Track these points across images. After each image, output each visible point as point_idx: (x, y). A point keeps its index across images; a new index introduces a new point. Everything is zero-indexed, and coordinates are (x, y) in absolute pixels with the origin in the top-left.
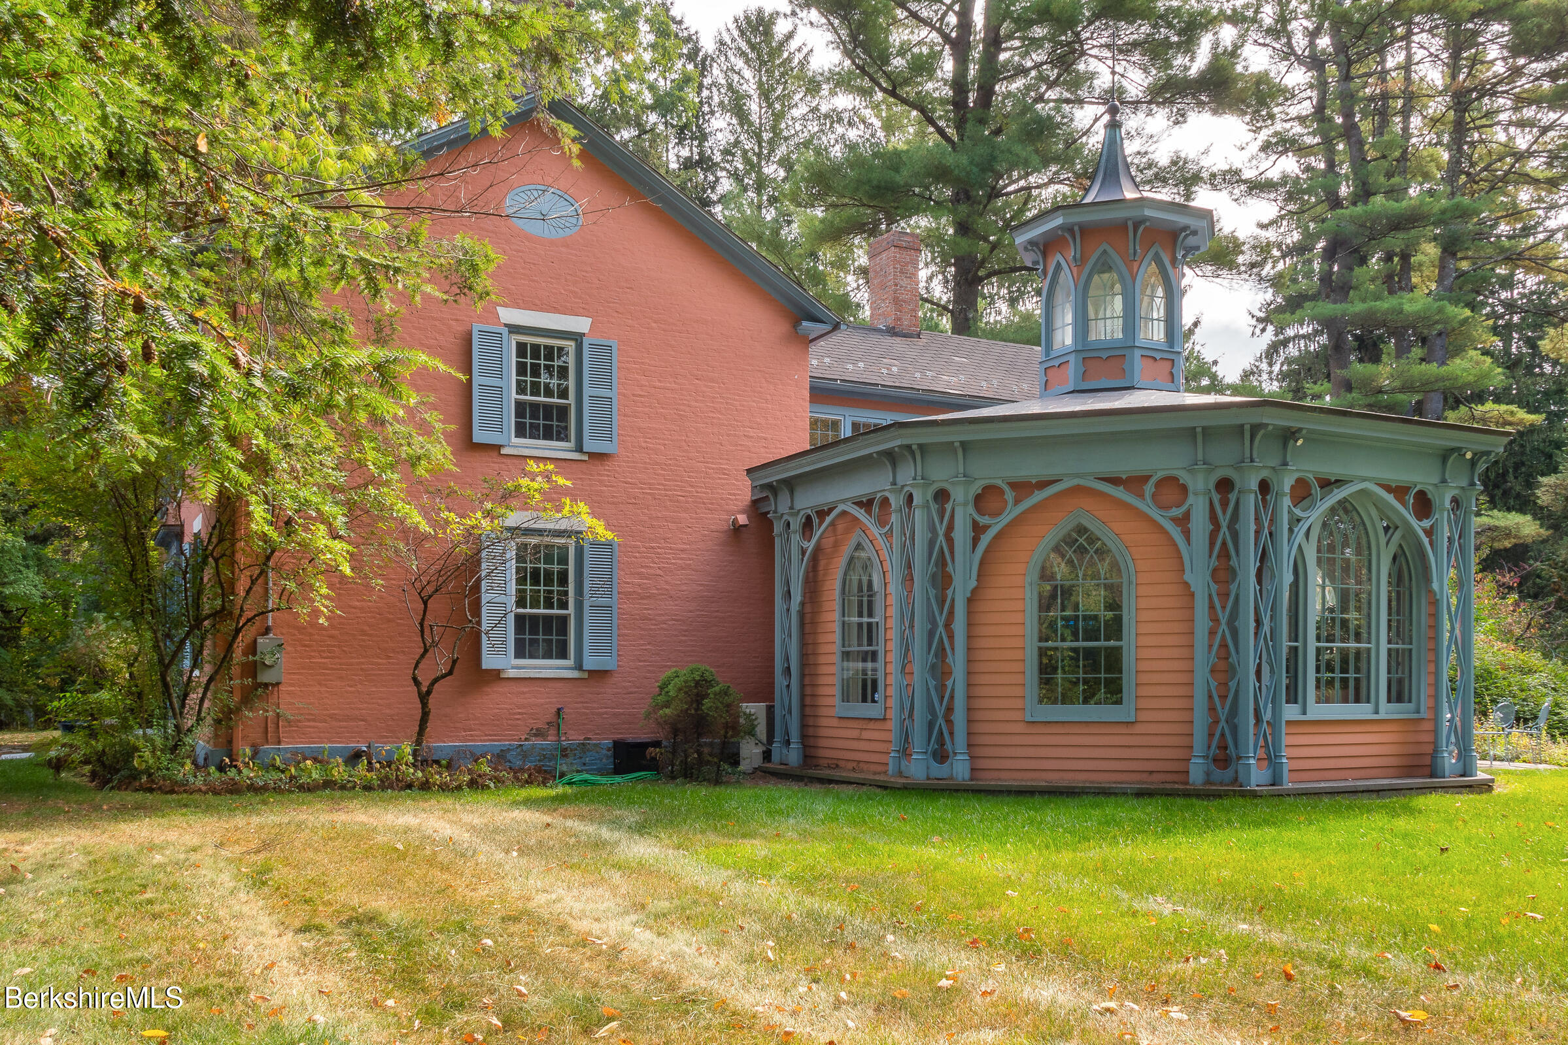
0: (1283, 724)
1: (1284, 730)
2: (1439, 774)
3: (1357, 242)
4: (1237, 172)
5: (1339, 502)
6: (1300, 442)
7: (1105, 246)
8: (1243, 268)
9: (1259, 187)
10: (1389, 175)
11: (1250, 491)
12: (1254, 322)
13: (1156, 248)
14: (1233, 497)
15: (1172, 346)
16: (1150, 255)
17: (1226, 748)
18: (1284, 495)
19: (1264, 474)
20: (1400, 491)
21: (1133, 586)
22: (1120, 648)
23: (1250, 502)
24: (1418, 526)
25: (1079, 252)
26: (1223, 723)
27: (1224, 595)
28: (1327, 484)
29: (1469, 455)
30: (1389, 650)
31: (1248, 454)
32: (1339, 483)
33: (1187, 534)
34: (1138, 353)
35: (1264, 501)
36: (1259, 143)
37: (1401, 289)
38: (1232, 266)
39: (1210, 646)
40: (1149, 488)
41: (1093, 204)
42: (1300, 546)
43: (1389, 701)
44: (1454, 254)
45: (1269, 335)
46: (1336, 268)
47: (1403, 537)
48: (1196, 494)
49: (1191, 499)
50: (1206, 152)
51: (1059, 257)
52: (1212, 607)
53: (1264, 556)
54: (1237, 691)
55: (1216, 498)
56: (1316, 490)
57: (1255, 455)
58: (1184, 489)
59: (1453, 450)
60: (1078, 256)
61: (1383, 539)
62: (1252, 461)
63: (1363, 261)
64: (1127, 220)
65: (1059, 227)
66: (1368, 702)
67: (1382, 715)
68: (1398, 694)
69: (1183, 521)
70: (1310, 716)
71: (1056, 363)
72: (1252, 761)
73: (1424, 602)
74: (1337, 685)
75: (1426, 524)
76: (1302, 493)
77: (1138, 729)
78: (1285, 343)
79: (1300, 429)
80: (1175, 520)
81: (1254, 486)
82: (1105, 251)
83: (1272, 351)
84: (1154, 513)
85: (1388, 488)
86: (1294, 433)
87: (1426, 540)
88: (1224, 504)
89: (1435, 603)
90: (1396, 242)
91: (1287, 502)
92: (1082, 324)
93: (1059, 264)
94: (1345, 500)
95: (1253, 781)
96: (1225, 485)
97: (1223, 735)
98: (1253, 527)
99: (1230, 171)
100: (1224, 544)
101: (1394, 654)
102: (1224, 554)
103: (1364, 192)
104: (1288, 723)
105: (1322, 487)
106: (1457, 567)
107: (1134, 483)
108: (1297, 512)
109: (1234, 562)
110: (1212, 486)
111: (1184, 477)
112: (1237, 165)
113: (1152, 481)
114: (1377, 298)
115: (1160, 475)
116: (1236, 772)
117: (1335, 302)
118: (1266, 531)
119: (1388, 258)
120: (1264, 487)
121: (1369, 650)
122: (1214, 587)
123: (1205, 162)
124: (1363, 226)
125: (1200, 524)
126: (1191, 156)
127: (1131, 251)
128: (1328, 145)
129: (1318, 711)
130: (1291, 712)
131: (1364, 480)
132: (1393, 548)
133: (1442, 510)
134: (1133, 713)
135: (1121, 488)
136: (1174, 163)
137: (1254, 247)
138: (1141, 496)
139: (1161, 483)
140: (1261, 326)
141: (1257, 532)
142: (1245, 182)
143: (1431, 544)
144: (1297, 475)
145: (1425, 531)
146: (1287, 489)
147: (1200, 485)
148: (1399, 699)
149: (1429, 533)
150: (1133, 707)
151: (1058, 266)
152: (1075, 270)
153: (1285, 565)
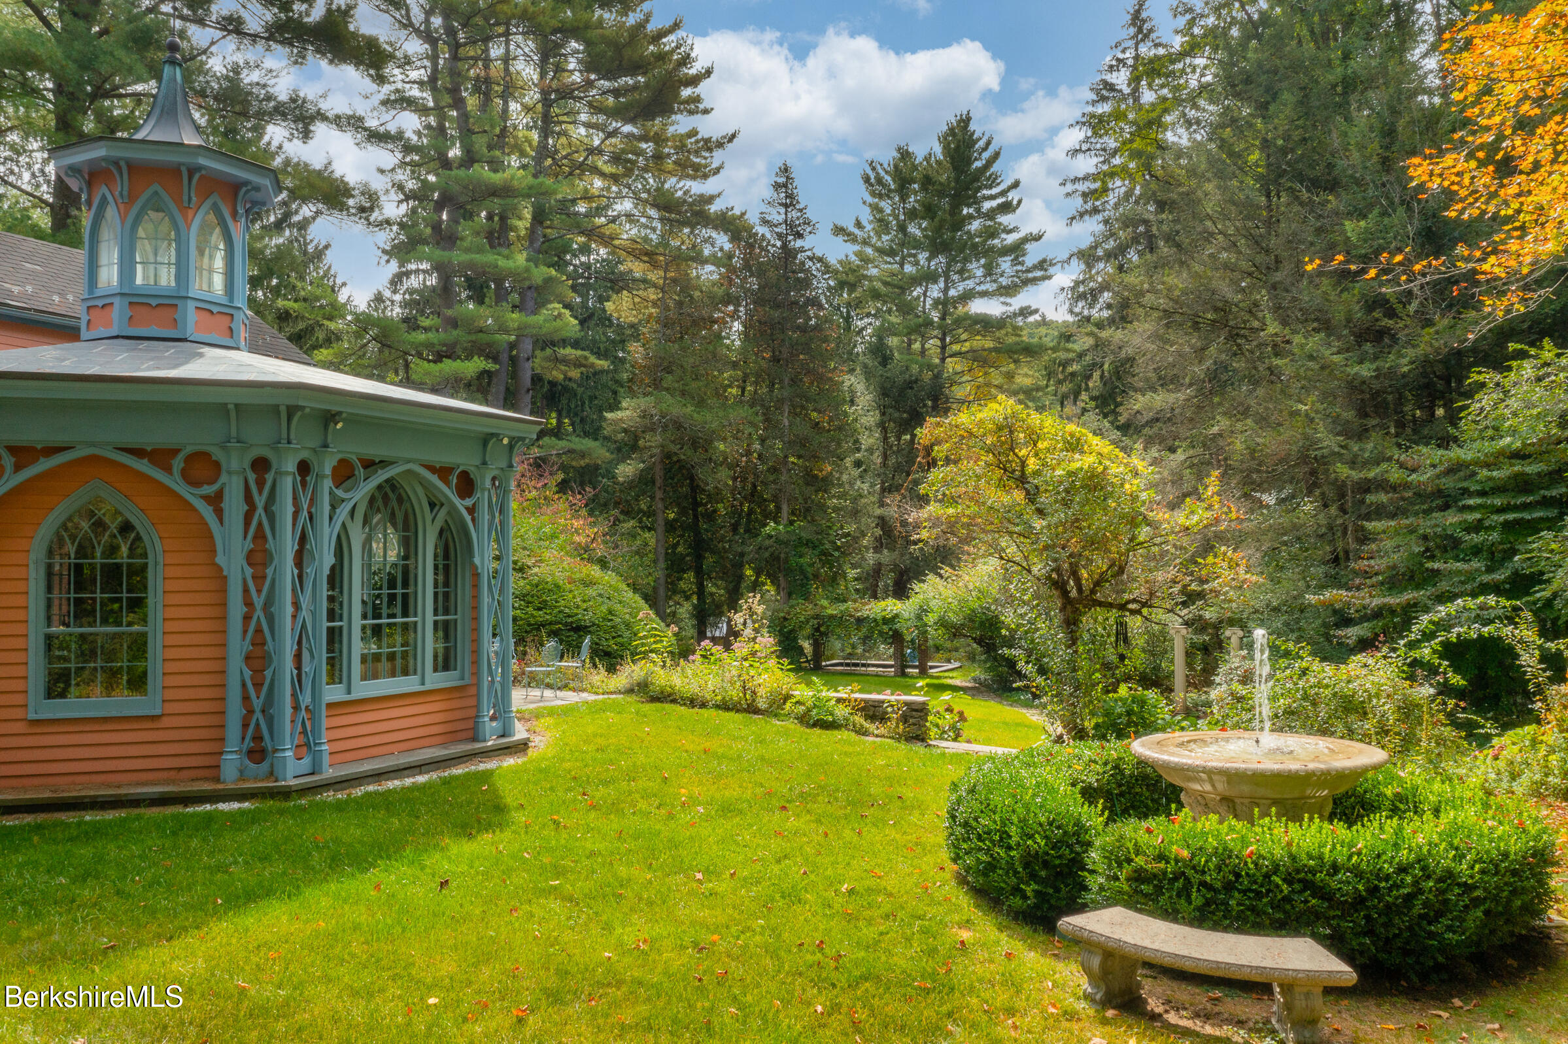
0: (324, 707)
1: (324, 713)
2: (481, 737)
3: (462, 199)
4: (361, 119)
5: (387, 481)
6: (339, 426)
7: (156, 187)
8: (353, 211)
9: (378, 137)
10: (490, 148)
11: (287, 473)
12: (379, 253)
13: (215, 198)
14: (269, 477)
15: (231, 300)
16: (208, 204)
17: (261, 739)
18: (324, 476)
19: (305, 455)
20: (444, 472)
21: (160, 568)
22: (144, 635)
23: (287, 485)
24: (461, 504)
25: (126, 188)
26: (258, 715)
27: (259, 578)
28: (370, 465)
29: (506, 441)
30: (436, 623)
31: (284, 435)
32: (384, 463)
33: (219, 513)
34: (191, 305)
35: (304, 484)
36: (382, 96)
37: (500, 245)
38: (342, 207)
39: (245, 632)
40: (178, 463)
41: (143, 141)
42: (344, 525)
43: (435, 670)
44: (541, 223)
45: (393, 267)
46: (444, 217)
47: (449, 513)
48: (229, 473)
49: (223, 478)
50: (324, 96)
51: (104, 190)
52: (246, 591)
53: (303, 539)
54: (272, 680)
55: (252, 477)
56: (360, 472)
57: (292, 436)
58: (217, 465)
59: (493, 435)
60: (125, 193)
61: (429, 517)
62: (289, 442)
63: (470, 216)
64: (180, 164)
65: (103, 159)
66: (415, 673)
67: (428, 686)
68: (445, 663)
69: (216, 500)
70: (355, 696)
71: (100, 303)
72: (289, 754)
73: (468, 574)
74: (384, 659)
75: (469, 502)
76: (344, 474)
77: (166, 722)
78: (408, 274)
79: (340, 413)
80: (206, 498)
81: (291, 466)
82: (156, 193)
83: (396, 280)
84: (183, 489)
85: (432, 469)
86: (334, 416)
87: (468, 518)
88: (261, 484)
89: (476, 575)
90: (496, 204)
91: (328, 483)
92: (127, 267)
93: (104, 198)
94: (392, 478)
95: (290, 773)
96: (261, 465)
97: (258, 725)
98: (290, 509)
99: (353, 117)
100: (260, 524)
101: (440, 626)
102: (260, 536)
103: (470, 159)
104: (330, 706)
105: (365, 467)
106: (497, 541)
107: (161, 457)
108: (340, 493)
109: (271, 544)
110: (247, 464)
111: (217, 454)
112: (360, 112)
113: (181, 456)
114: (480, 251)
115: (189, 450)
116: (272, 765)
117: (444, 249)
118: (305, 513)
119: (490, 217)
120: (304, 468)
121: (415, 623)
122: (249, 571)
123: (324, 106)
124: (466, 187)
125: (234, 505)
126: (310, 97)
127: (186, 198)
128: (439, 110)
129: (365, 689)
130: (333, 693)
131: (409, 461)
132: (439, 523)
133: (483, 490)
134: (159, 703)
135: (145, 461)
136: (293, 100)
137: (363, 194)
138: (168, 469)
139: (192, 458)
140: (386, 257)
141: (296, 514)
142: (365, 129)
143: (473, 520)
144: (340, 456)
145: (467, 509)
146: (328, 471)
147: (235, 464)
148: (446, 668)
149: (471, 510)
150: (159, 699)
151: (104, 200)
152: (122, 207)
153: (326, 547)
